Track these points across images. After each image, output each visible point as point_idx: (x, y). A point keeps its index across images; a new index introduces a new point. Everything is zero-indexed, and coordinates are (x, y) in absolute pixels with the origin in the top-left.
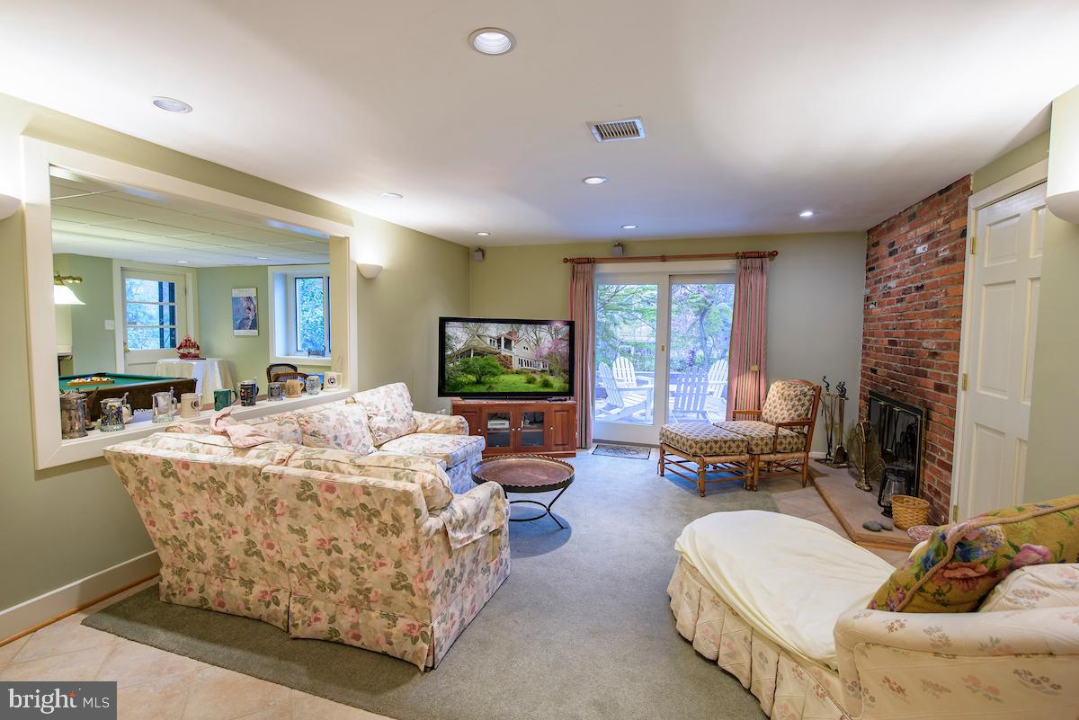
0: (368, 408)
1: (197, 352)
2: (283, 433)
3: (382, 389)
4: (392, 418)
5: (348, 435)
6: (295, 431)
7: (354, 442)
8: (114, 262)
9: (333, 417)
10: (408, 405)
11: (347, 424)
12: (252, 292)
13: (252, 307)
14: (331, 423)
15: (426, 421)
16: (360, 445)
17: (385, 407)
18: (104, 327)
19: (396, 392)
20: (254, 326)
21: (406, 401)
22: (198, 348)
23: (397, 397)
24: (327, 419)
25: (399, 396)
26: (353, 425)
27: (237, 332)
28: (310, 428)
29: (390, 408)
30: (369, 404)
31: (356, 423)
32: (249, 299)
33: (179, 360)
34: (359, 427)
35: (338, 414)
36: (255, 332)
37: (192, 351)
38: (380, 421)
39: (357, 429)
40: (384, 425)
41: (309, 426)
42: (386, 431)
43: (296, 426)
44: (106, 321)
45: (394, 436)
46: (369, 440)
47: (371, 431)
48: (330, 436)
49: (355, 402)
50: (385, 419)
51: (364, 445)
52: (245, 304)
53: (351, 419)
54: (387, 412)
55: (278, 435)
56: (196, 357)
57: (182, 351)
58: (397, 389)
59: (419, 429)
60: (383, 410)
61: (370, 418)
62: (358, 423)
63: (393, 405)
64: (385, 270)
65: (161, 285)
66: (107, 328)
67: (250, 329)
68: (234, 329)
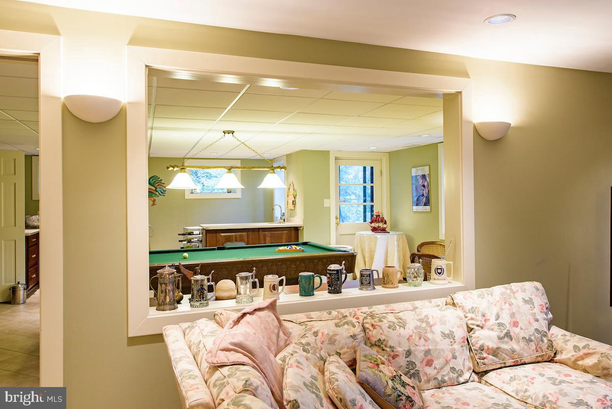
0: (470, 315)
1: (385, 226)
2: (337, 337)
3: (498, 290)
4: (508, 335)
5: (427, 352)
6: (353, 337)
7: (437, 363)
8: (331, 153)
9: (412, 324)
10: (541, 316)
11: (430, 336)
12: (426, 170)
13: (426, 184)
14: (405, 332)
15: (570, 346)
16: (447, 369)
17: (498, 317)
18: (323, 205)
19: (520, 295)
20: (427, 203)
21: (537, 310)
22: (385, 223)
23: (521, 303)
24: (403, 325)
25: (526, 302)
26: (438, 338)
27: (415, 208)
28: (375, 335)
29: (505, 319)
30: (473, 310)
31: (445, 335)
32: (424, 177)
33: (370, 233)
34: (448, 341)
35: (421, 321)
36: (428, 208)
37: (381, 225)
38: (486, 337)
39: (444, 345)
40: (492, 344)
41: (375, 332)
42: (495, 352)
43: (358, 330)
44: (325, 200)
45: (510, 362)
46: (464, 362)
47: (470, 350)
48: (400, 350)
49: (454, 304)
50: (494, 334)
51: (453, 369)
52: (421, 181)
53: (438, 329)
54: (500, 325)
55: (330, 339)
56: (383, 230)
57: (373, 225)
58: (524, 291)
59: (558, 358)
60: (492, 321)
61: (470, 330)
62: (450, 336)
63: (513, 315)
64: (515, 128)
65: (365, 168)
66: (325, 206)
67: (424, 205)
68: (413, 206)
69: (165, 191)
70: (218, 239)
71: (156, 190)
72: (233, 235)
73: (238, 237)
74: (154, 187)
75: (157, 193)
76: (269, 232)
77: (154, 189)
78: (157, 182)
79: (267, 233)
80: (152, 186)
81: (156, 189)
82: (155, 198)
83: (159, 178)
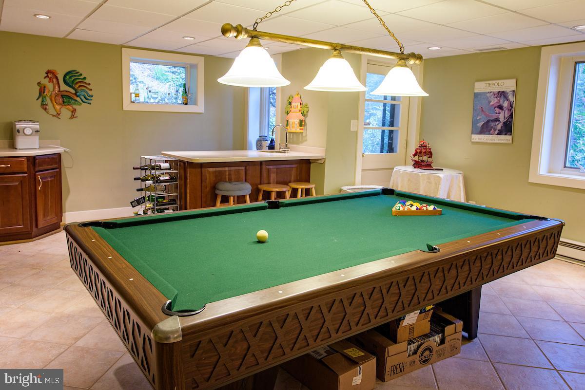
1: (431, 160)
12: (508, 85)
13: (506, 104)
18: (350, 127)
20: (507, 129)
22: (431, 155)
27: (477, 138)
32: (502, 94)
33: (413, 169)
37: (426, 159)
44: (352, 121)
52: (494, 101)
56: (431, 166)
67: (498, 134)
68: (472, 134)
69: (92, 96)
70: (203, 178)
71: (75, 94)
72: (225, 171)
73: (232, 173)
74: (73, 88)
75: (78, 99)
76: (275, 167)
77: (73, 91)
78: (78, 80)
79: (271, 167)
80: (70, 86)
81: (76, 92)
82: (74, 106)
83: (81, 75)
